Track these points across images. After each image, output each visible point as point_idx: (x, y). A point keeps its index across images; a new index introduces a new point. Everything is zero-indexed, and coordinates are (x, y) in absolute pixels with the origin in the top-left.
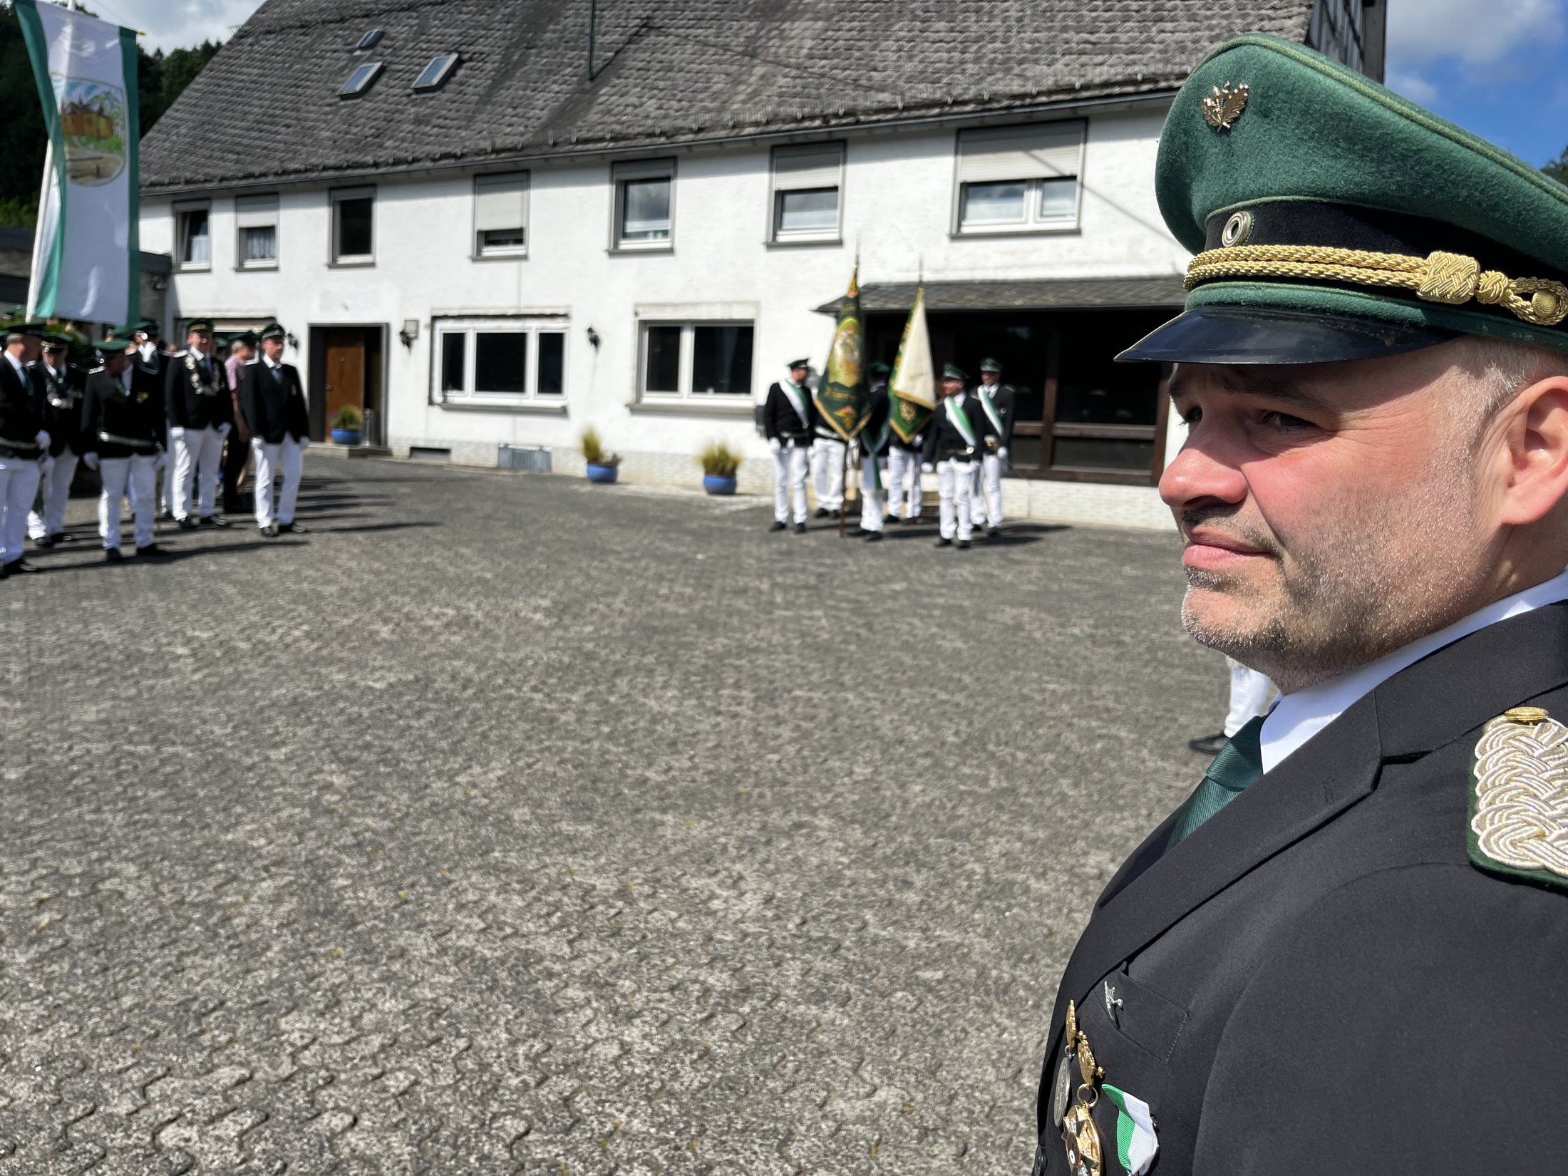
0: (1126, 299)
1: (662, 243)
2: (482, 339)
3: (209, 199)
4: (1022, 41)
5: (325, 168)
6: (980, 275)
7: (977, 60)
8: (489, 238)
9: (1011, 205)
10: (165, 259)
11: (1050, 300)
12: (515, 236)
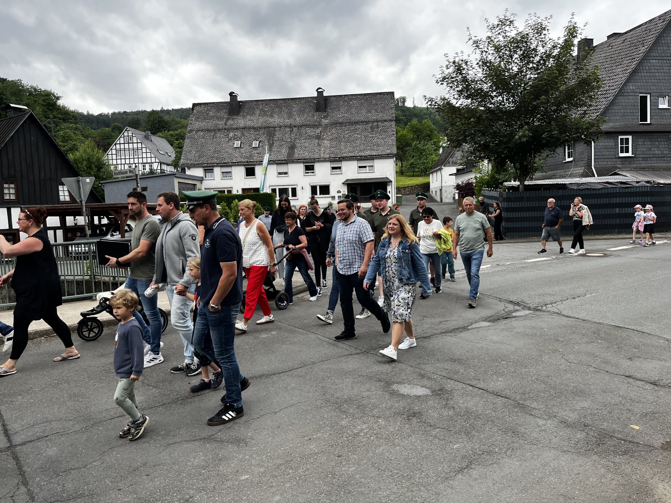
0: (382, 180)
1: (313, 174)
2: (279, 189)
3: (213, 167)
4: (362, 147)
5: (244, 162)
6: (362, 178)
7: (357, 150)
8: (280, 173)
9: (365, 168)
10: (202, 178)
11: (373, 181)
12: (286, 173)
